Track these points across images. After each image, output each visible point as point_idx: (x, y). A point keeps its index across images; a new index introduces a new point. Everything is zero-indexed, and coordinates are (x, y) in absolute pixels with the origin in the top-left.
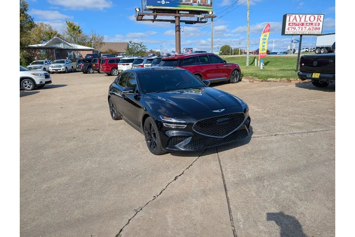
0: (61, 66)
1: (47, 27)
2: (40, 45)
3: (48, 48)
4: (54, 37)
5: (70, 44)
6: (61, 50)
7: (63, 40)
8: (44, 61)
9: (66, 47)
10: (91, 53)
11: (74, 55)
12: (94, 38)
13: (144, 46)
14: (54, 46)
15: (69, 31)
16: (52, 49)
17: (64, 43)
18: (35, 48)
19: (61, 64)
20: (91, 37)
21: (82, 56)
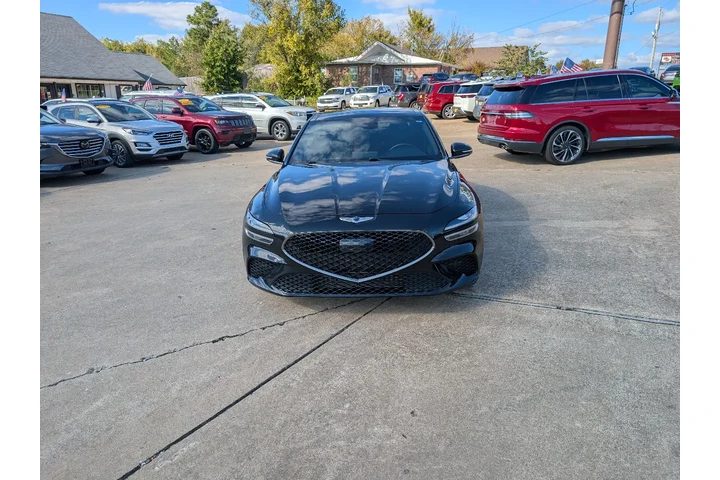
0: (368, 98)
1: (376, 25)
2: (351, 59)
3: (362, 65)
4: (375, 44)
5: (399, 55)
6: (384, 67)
7: (388, 49)
8: (345, 88)
9: (394, 61)
10: (434, 71)
11: (405, 76)
12: (454, 41)
13: (541, 53)
14: (373, 60)
15: (412, 29)
16: (369, 65)
17: (391, 54)
18: (342, 66)
19: (369, 95)
20: (449, 39)
21: (417, 77)
